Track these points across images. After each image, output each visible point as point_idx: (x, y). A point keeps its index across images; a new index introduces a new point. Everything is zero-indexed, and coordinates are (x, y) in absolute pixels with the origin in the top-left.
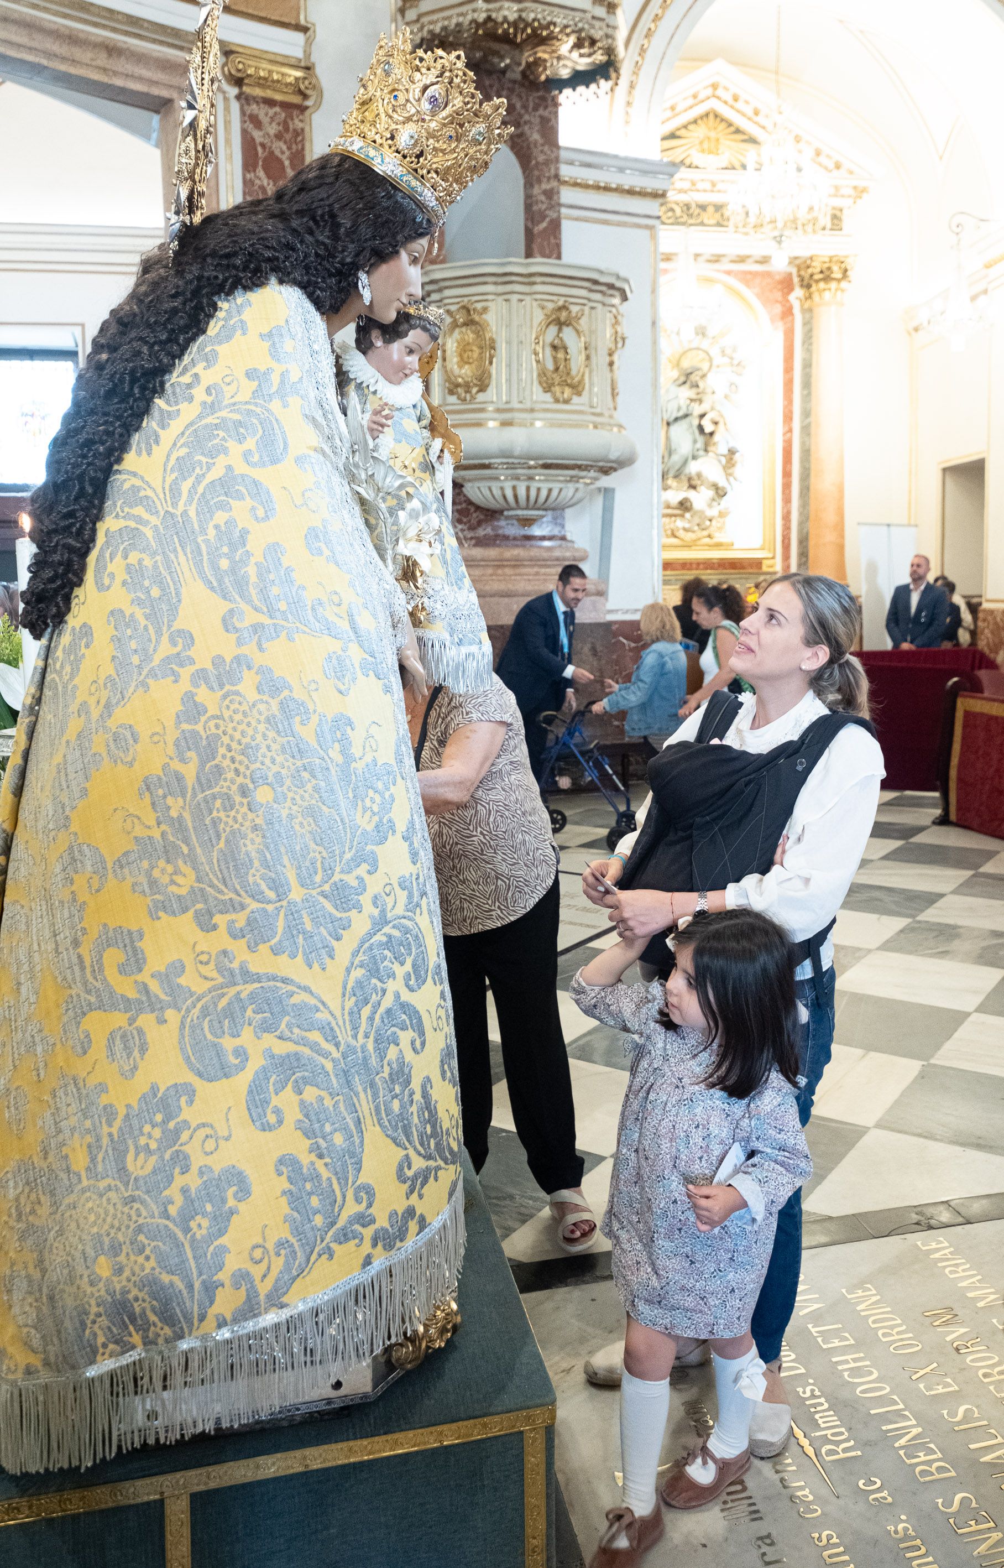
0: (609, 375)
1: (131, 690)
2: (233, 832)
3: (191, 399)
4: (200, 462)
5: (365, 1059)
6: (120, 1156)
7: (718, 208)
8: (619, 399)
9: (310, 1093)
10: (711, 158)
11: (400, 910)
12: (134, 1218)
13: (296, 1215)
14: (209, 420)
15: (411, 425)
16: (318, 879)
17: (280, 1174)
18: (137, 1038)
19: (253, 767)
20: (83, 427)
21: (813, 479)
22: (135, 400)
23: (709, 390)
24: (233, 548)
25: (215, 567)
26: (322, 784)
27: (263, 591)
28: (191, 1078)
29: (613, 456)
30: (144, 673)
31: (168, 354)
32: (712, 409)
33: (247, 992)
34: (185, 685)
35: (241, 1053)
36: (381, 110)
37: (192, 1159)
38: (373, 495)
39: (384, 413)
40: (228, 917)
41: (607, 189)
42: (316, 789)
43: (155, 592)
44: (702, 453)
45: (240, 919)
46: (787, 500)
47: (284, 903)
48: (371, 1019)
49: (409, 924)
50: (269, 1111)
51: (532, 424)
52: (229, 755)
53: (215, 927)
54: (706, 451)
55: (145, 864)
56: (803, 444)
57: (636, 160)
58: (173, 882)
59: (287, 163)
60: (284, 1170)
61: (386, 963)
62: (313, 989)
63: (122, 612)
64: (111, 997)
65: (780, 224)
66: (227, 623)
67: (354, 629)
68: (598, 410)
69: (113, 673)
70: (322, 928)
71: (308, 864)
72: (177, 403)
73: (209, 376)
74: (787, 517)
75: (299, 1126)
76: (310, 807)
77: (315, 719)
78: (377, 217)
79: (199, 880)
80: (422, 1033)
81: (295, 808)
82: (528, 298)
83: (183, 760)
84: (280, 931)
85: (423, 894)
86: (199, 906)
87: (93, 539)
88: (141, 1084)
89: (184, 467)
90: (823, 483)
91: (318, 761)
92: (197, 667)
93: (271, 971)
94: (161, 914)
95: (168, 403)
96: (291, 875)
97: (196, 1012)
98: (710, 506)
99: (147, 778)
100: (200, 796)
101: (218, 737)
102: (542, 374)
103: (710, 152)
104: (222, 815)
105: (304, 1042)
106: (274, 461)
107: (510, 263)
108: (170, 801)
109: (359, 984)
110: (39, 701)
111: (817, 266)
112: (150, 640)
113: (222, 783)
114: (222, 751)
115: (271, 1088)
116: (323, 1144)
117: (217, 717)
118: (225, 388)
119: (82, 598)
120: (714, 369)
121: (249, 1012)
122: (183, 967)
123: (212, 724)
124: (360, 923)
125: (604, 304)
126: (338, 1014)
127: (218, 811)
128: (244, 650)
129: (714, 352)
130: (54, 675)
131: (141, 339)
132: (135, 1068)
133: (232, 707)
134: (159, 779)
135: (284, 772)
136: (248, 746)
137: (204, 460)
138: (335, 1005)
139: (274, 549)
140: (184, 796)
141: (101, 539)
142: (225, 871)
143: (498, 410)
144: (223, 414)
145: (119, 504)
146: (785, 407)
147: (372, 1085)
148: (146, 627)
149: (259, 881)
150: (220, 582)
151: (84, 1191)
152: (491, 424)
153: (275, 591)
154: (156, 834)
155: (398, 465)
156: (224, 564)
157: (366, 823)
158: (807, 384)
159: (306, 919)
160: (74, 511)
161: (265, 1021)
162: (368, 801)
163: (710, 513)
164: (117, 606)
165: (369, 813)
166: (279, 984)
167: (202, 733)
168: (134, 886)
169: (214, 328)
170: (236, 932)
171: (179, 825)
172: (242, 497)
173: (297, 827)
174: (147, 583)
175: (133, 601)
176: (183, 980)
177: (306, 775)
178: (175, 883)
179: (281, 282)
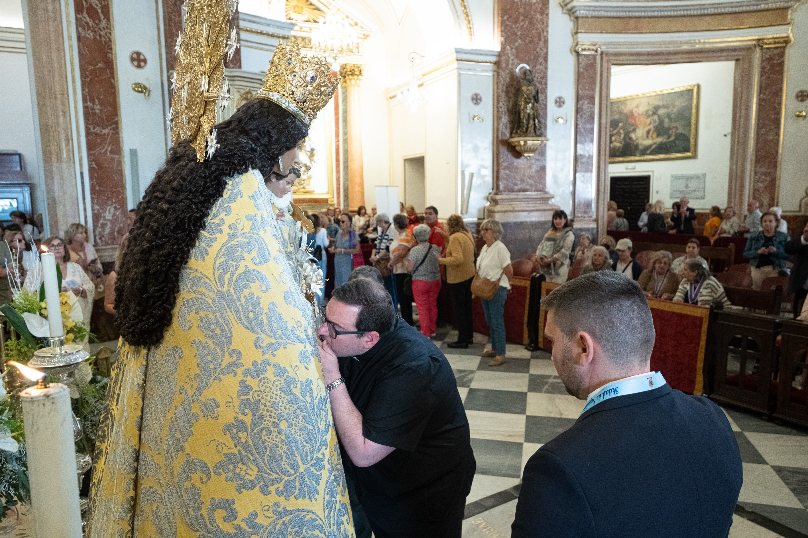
2: (272, 445)
4: (232, 265)
7: (303, 39)
10: (299, 15)
11: (336, 461)
14: (233, 243)
19: (277, 413)
21: (349, 163)
22: (191, 232)
25: (247, 318)
26: (305, 414)
27: (271, 327)
30: (217, 372)
31: (205, 207)
33: (287, 520)
34: (240, 377)
36: (287, 81)
38: (296, 264)
40: (275, 486)
41: (261, 33)
42: (304, 417)
43: (218, 331)
45: (281, 486)
46: (338, 172)
47: (298, 474)
48: (334, 516)
49: (339, 466)
52: (265, 408)
53: (270, 493)
55: (231, 467)
56: (344, 147)
57: (275, 21)
58: (247, 474)
61: (335, 488)
62: (313, 511)
63: (200, 341)
64: (221, 533)
65: (336, 52)
66: (257, 344)
67: (307, 336)
69: (199, 372)
70: (313, 482)
71: (304, 453)
72: (214, 234)
73: (229, 220)
74: (338, 180)
76: (302, 426)
77: (299, 384)
79: (259, 471)
81: (297, 428)
83: (244, 414)
84: (297, 488)
86: (262, 483)
87: (175, 302)
89: (224, 268)
90: (354, 165)
91: (302, 404)
92: (245, 367)
93: (296, 508)
94: (243, 490)
95: (209, 233)
96: (299, 460)
98: (304, 174)
99: (227, 425)
101: (259, 400)
103: (299, 13)
106: (266, 261)
108: (240, 434)
109: (328, 502)
110: (145, 381)
111: (348, 68)
112: (218, 355)
113: (264, 422)
114: (262, 407)
117: (258, 391)
118: (238, 226)
119: (171, 332)
121: (289, 529)
122: (257, 514)
123: (256, 395)
124: (325, 474)
126: (323, 519)
127: (264, 436)
128: (266, 357)
130: (157, 370)
133: (264, 385)
134: (233, 424)
135: (290, 412)
136: (274, 403)
137: (234, 263)
138: (322, 515)
139: (272, 305)
140: (247, 431)
141: (180, 302)
142: (271, 465)
144: (239, 239)
145: (189, 285)
146: (335, 130)
149: (286, 466)
150: (251, 324)
153: (275, 326)
157: (321, 427)
158: (345, 120)
159: (307, 480)
160: (162, 288)
161: (296, 531)
162: (321, 416)
163: (305, 178)
164: (196, 338)
165: (322, 421)
166: (300, 513)
167: (252, 399)
168: (227, 478)
169: (226, 194)
170: (279, 493)
171: (246, 446)
172: (254, 282)
173: (298, 437)
174: (212, 327)
175: (205, 335)
176: (257, 521)
177: (299, 412)
178: (248, 474)
179: (253, 168)
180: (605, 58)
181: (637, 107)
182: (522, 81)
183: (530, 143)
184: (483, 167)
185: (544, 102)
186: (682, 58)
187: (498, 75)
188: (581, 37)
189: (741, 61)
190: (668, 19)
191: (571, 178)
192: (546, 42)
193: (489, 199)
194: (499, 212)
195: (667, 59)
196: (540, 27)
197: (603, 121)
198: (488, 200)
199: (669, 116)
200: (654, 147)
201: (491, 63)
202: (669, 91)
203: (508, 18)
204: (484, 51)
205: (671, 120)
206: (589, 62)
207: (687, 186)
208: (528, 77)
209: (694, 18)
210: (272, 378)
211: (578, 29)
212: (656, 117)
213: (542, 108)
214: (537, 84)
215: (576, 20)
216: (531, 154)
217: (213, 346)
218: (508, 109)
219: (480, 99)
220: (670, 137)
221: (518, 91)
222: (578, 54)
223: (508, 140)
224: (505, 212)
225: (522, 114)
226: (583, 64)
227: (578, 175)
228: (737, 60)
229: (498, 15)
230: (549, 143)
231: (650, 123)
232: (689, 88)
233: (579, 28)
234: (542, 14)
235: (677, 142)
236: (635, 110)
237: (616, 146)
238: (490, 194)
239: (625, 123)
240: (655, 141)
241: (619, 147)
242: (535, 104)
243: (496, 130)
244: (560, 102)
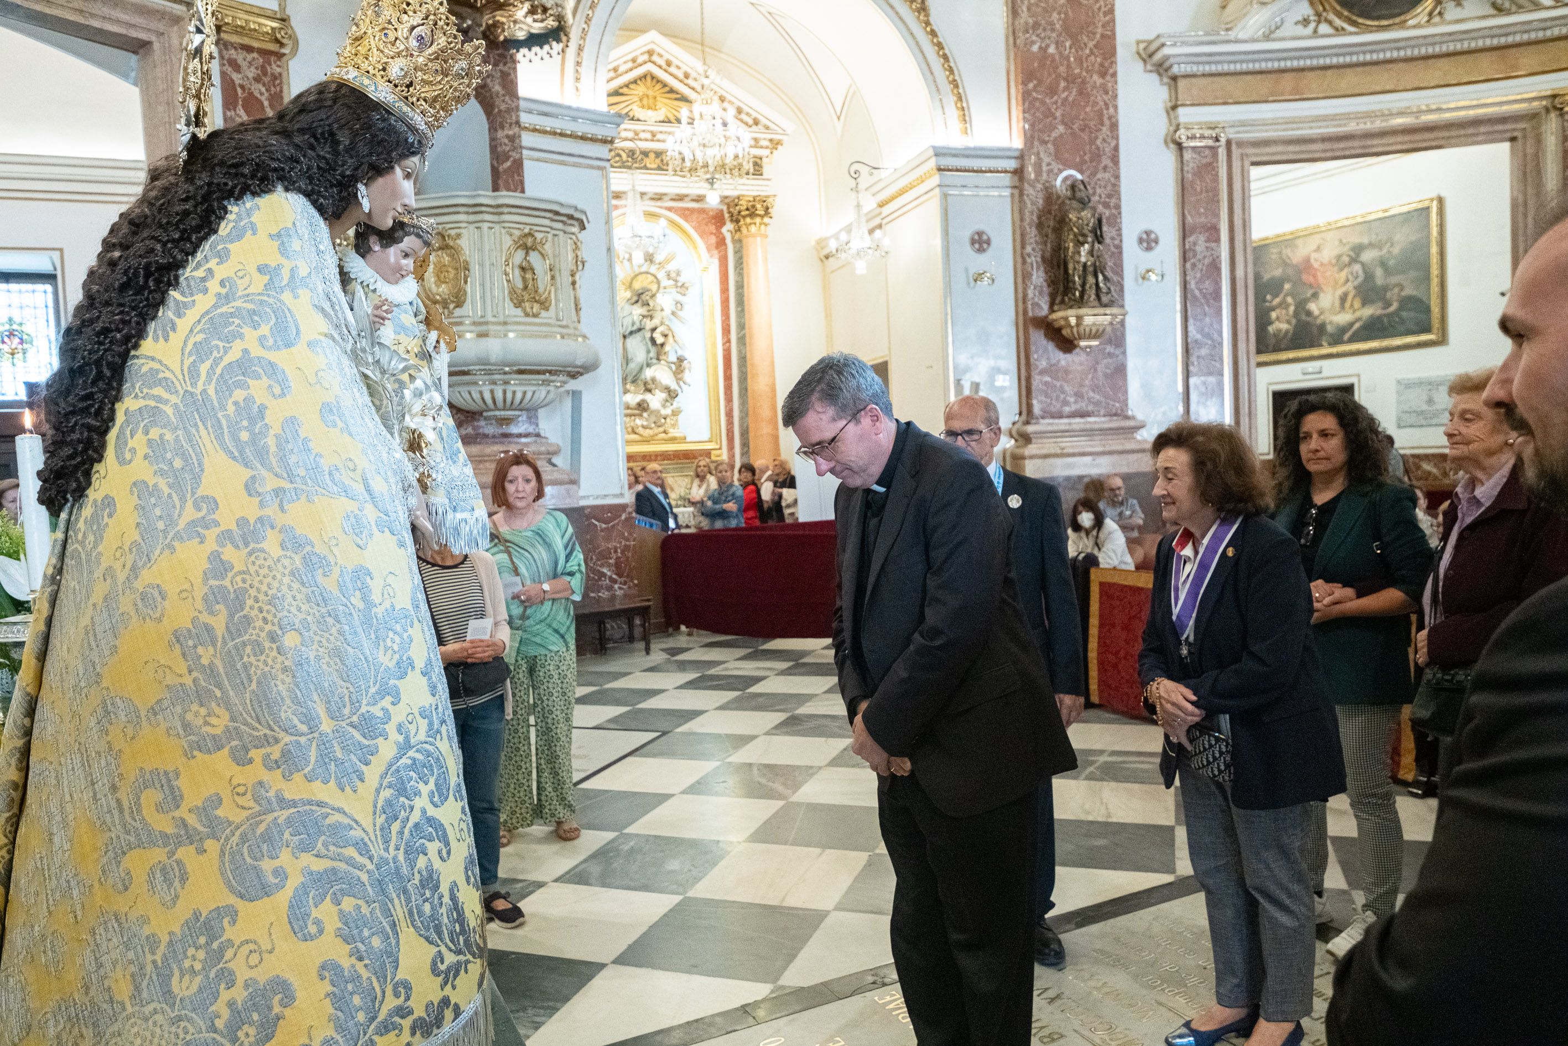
0: (572, 293)
1: (157, 552)
2: (264, 674)
3: (206, 291)
4: (217, 346)
5: (397, 869)
6: (164, 978)
7: (659, 154)
8: (582, 313)
9: (348, 904)
10: (650, 113)
11: (422, 736)
12: (182, 1036)
13: (339, 1014)
14: (224, 309)
15: (408, 319)
16: (346, 711)
17: (322, 978)
18: (177, 870)
19: (279, 615)
20: (99, 317)
21: (749, 380)
22: (150, 292)
23: (659, 308)
24: (252, 421)
25: (236, 440)
26: (347, 627)
27: (283, 459)
28: (232, 900)
29: (579, 362)
30: (170, 537)
31: (182, 251)
32: (662, 323)
33: (284, 817)
34: (211, 545)
35: (280, 873)
36: (373, 45)
37: (238, 974)
38: (379, 376)
39: (385, 308)
40: (263, 751)
41: (562, 135)
42: (341, 633)
43: (178, 463)
44: (654, 361)
45: (275, 752)
46: (729, 399)
47: (316, 735)
48: (401, 833)
49: (430, 748)
50: (310, 923)
51: (506, 335)
53: (251, 761)
54: (658, 359)
55: (178, 709)
56: (740, 352)
57: (586, 111)
58: (207, 723)
59: (266, 103)
60: (327, 974)
61: (412, 783)
62: (346, 810)
63: (145, 482)
64: (149, 834)
65: (711, 169)
66: (250, 488)
67: (369, 491)
68: (564, 323)
69: (138, 538)
70: (352, 756)
71: (336, 698)
72: (192, 295)
73: (222, 271)
74: (729, 414)
75: (339, 934)
76: (336, 648)
77: (336, 571)
78: (373, 136)
79: (233, 719)
80: (447, 844)
81: (321, 650)
82: (497, 227)
83: (212, 613)
84: (313, 760)
85: (443, 722)
86: (234, 743)
87: (112, 418)
88: (183, 911)
89: (201, 351)
91: (341, 608)
92: (222, 528)
93: (305, 796)
94: (196, 753)
95: (183, 294)
96: (320, 710)
97: (235, 839)
98: (664, 406)
99: (176, 631)
100: (231, 644)
101: (246, 590)
102: (513, 291)
103: (649, 108)
104: (252, 659)
105: (340, 858)
106: (288, 345)
107: (479, 196)
108: (200, 650)
109: (389, 803)
110: (60, 570)
111: (744, 204)
112: (174, 507)
113: (251, 631)
114: (250, 602)
115: (311, 902)
116: (362, 947)
117: (244, 572)
118: (239, 282)
119: (103, 472)
120: (661, 290)
121: (287, 835)
122: (220, 801)
123: (239, 579)
124: (387, 750)
125: (565, 232)
126: (370, 830)
127: (249, 656)
128: (268, 512)
129: (661, 275)
130: (76, 546)
131: (153, 238)
132: (177, 897)
133: (258, 563)
134: (189, 631)
135: (310, 619)
136: (274, 597)
137: (221, 344)
138: (366, 822)
139: (292, 421)
140: (214, 645)
141: (120, 417)
142: (258, 710)
143: (474, 323)
144: (238, 303)
145: (137, 386)
146: (723, 322)
147: (405, 891)
148: (170, 496)
149: (291, 716)
150: (241, 452)
151: (128, 1018)
152: (468, 335)
153: (292, 460)
154: (188, 681)
155: (401, 350)
156: (244, 436)
157: (387, 661)
158: (741, 302)
159: (337, 748)
160: (92, 394)
161: (302, 842)
162: (388, 641)
163: (664, 412)
164: (140, 478)
165: (390, 652)
166: (314, 808)
167: (230, 587)
168: (168, 730)
169: (224, 228)
170: (272, 764)
171: (211, 671)
172: (258, 377)
173: (325, 667)
174: (169, 455)
175: (155, 473)
176: (219, 812)
177: (330, 620)
178: (209, 724)
179: (287, 189)
180: (1236, 152)
181: (1318, 249)
182: (1068, 202)
183: (1088, 320)
184: (998, 370)
185: (1116, 242)
186: (1396, 143)
187: (1021, 194)
188: (1185, 114)
189: (1520, 142)
190: (1360, 69)
191: (1180, 388)
192: (1114, 126)
193: (1014, 433)
194: (1032, 457)
195: (1364, 147)
196: (1100, 98)
197: (1240, 273)
198: (1011, 436)
199: (1383, 264)
200: (1357, 326)
201: (1006, 172)
202: (1381, 215)
203: (1035, 87)
204: (991, 149)
205: (1388, 271)
206: (1204, 161)
207: (1430, 401)
208: (1078, 194)
209: (1415, 63)
210: (275, 551)
211: (1177, 99)
212: (1357, 268)
213: (1113, 253)
214: (1100, 208)
215: (1172, 83)
216: (1094, 343)
217: (166, 490)
218: (1043, 258)
219: (988, 242)
220: (1388, 304)
221: (1062, 223)
222: (1179, 146)
223: (1046, 317)
224: (1046, 456)
225: (1071, 266)
226: (1190, 167)
227: (1192, 381)
228: (1513, 139)
229: (1016, 82)
230: (1129, 321)
231: (1347, 281)
232: (1420, 206)
233: (1180, 96)
234: (1103, 75)
235: (1404, 314)
236: (1314, 256)
237: (1280, 331)
238: (1014, 424)
239: (1294, 284)
240: (1358, 314)
241: (1287, 332)
242: (1097, 245)
243: (1022, 299)
244: (1148, 241)
